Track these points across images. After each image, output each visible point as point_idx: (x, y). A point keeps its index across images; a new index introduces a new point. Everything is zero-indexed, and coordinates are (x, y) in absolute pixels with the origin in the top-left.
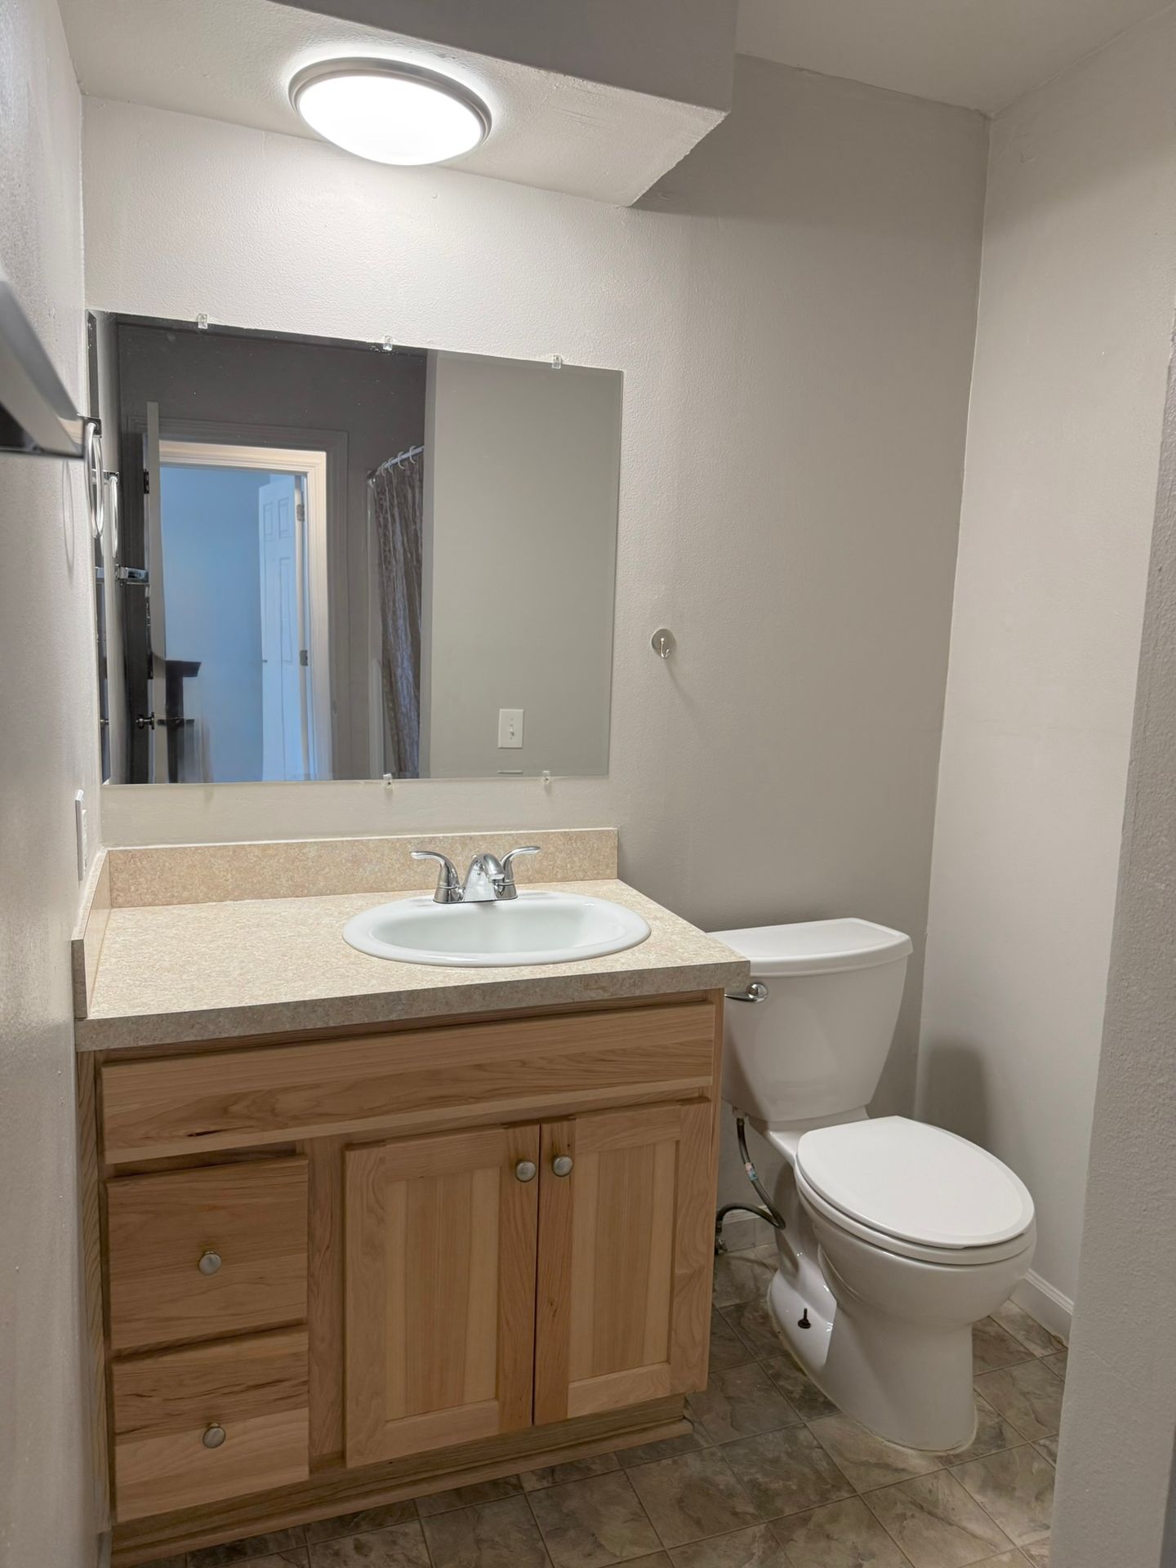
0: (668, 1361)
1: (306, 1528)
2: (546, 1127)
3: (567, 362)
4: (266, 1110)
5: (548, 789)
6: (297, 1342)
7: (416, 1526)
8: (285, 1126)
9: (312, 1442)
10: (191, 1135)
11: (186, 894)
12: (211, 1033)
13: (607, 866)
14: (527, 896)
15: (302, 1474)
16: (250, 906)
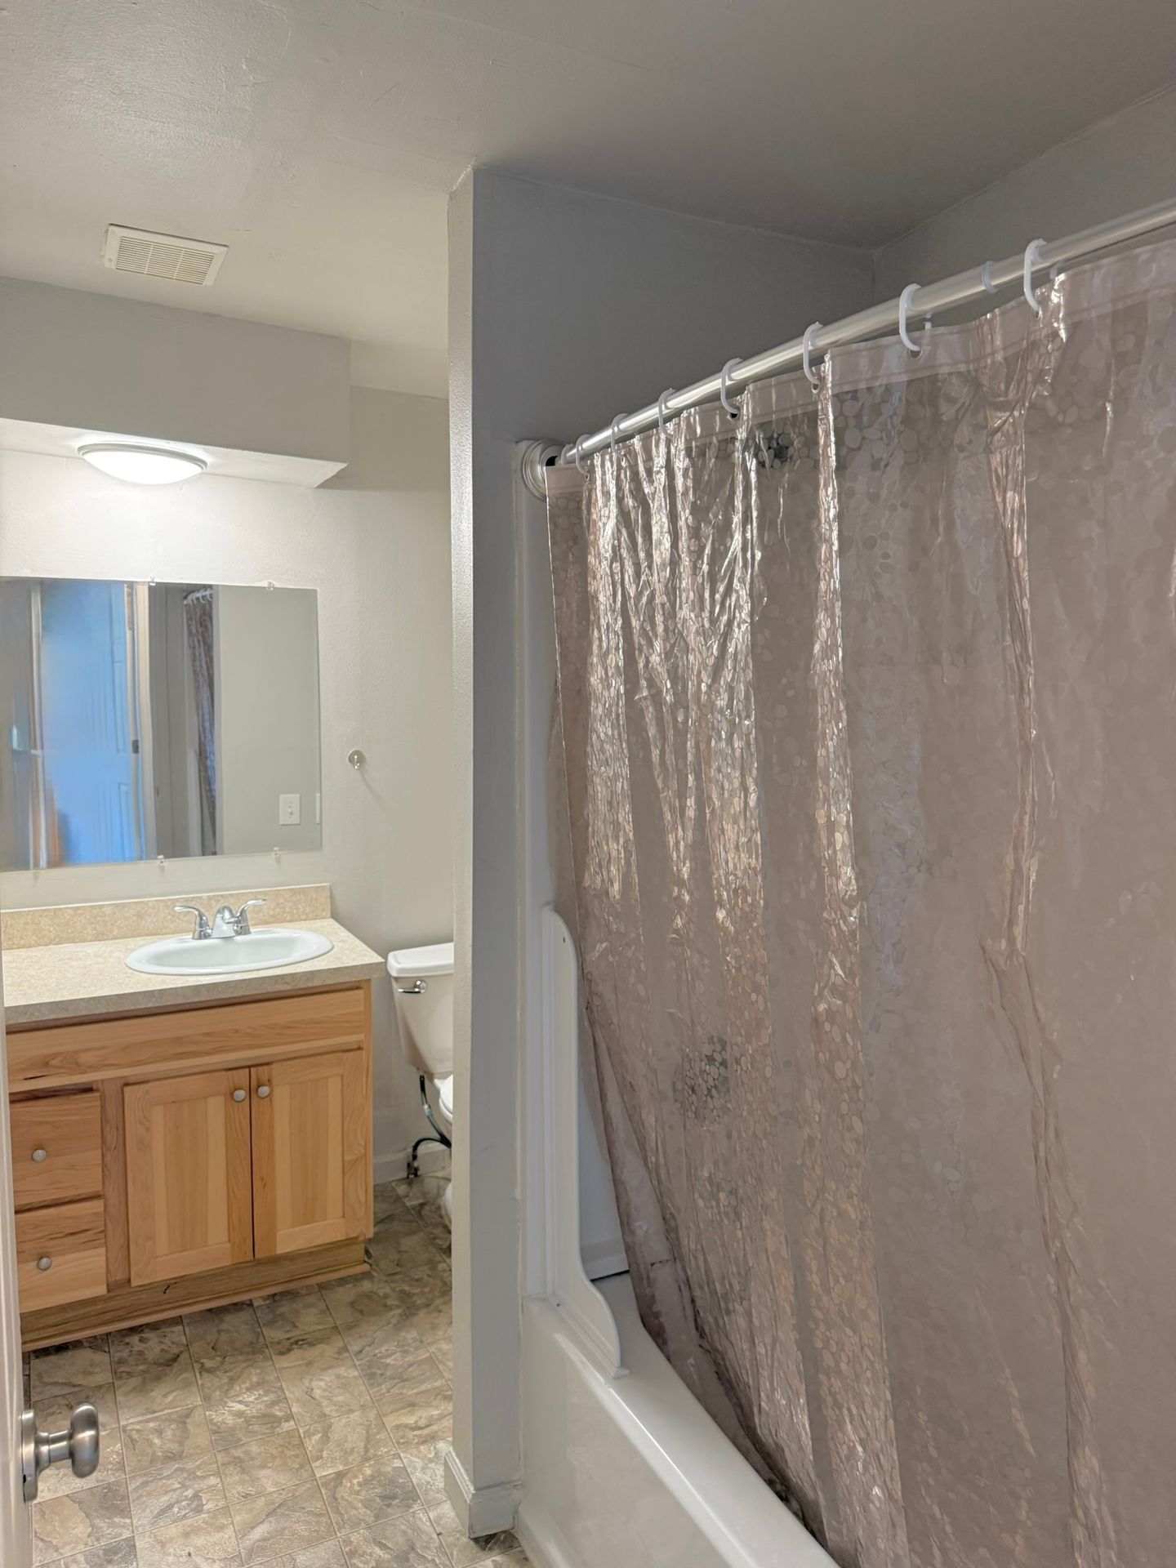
0: (344, 1217)
1: (108, 1334)
2: (253, 1070)
3: (277, 585)
4: (72, 1062)
5: (278, 860)
6: (97, 1206)
7: (181, 1327)
8: (85, 1073)
9: (108, 1272)
10: (26, 1079)
11: (22, 942)
12: (38, 1017)
13: (323, 910)
14: (257, 933)
15: (101, 1290)
16: (67, 948)
